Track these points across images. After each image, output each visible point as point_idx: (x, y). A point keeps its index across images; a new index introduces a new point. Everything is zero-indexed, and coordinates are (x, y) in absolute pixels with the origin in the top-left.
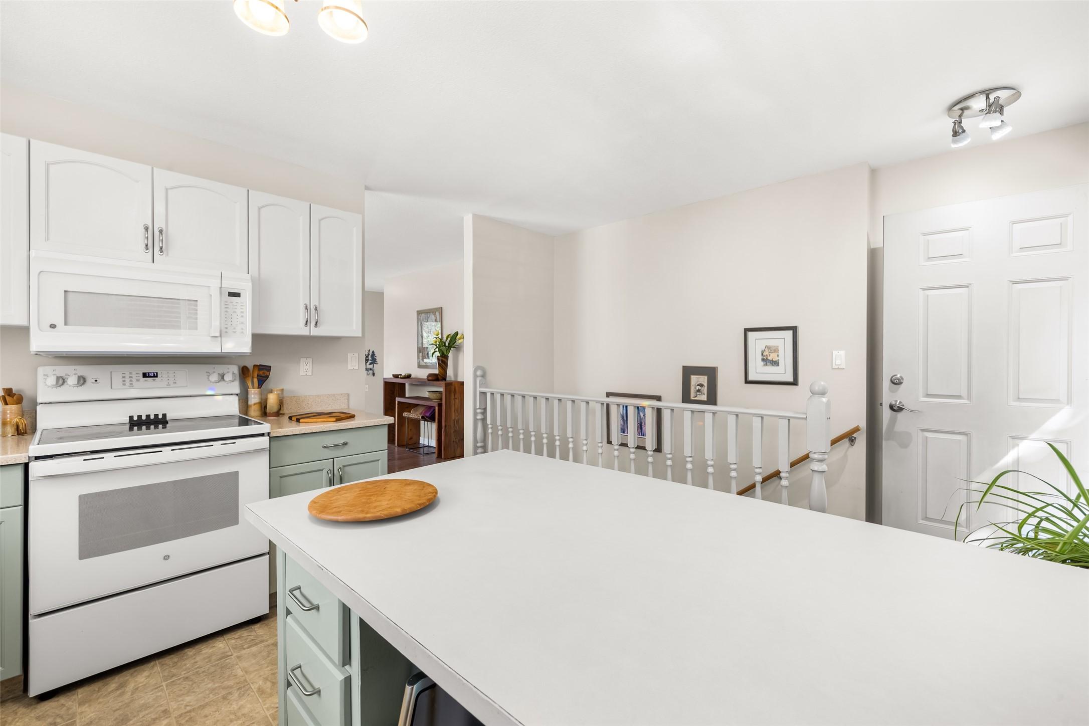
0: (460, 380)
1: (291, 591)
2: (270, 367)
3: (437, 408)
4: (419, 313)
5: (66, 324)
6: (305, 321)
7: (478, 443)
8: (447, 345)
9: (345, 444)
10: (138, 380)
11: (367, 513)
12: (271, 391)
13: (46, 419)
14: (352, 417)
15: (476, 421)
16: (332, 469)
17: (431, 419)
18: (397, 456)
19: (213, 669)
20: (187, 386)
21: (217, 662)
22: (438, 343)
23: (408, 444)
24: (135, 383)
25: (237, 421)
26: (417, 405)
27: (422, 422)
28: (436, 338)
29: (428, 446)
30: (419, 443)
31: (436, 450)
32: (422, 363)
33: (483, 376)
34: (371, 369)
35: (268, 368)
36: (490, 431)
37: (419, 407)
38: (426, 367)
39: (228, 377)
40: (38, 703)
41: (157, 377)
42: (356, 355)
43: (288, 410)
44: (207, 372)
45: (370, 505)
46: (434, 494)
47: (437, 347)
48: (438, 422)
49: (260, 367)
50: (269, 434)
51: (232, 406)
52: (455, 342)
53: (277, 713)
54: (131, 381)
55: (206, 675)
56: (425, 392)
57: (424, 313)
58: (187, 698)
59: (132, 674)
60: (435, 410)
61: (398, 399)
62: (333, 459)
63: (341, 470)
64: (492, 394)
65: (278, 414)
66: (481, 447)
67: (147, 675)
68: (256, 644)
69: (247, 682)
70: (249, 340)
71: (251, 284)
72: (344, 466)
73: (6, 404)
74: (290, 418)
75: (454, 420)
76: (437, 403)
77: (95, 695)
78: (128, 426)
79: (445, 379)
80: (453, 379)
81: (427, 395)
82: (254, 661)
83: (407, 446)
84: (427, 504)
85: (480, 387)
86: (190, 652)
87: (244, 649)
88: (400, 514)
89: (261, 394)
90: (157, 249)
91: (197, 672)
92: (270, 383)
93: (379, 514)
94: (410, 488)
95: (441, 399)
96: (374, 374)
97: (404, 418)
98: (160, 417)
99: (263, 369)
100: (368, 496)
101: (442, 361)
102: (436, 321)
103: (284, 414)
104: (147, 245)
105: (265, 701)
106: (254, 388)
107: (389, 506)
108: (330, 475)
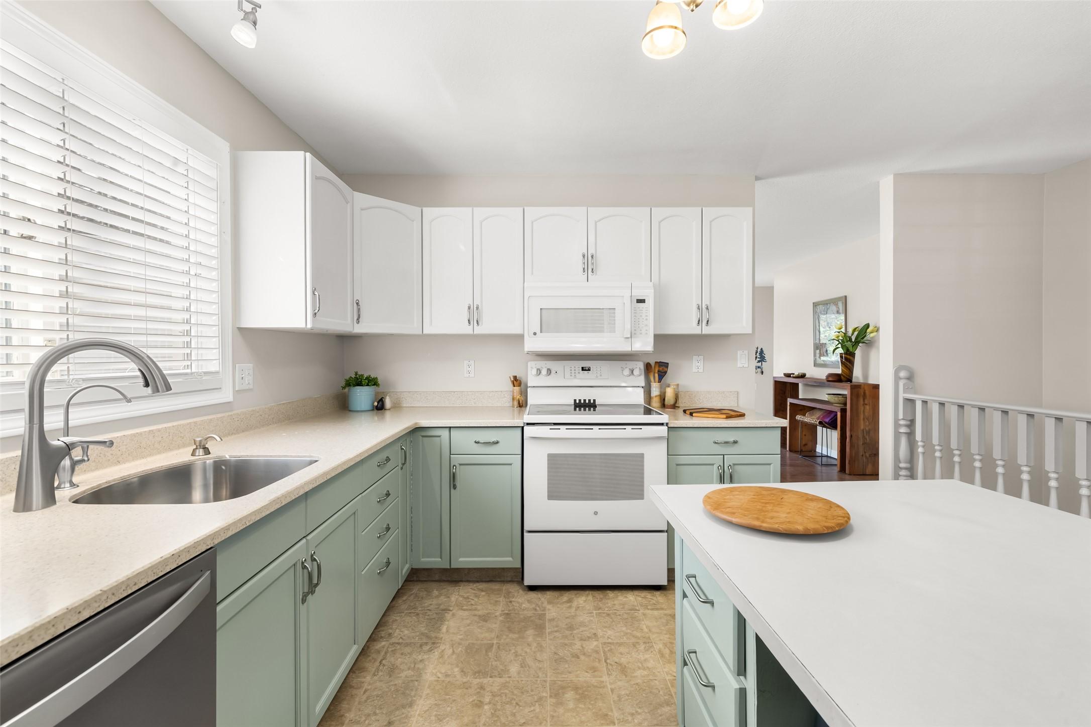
0: (872, 381)
1: (688, 577)
2: (668, 363)
3: (839, 414)
4: (815, 305)
5: (541, 332)
6: (697, 320)
7: (900, 462)
8: (853, 340)
9: (735, 442)
10: (579, 373)
11: (763, 522)
12: (669, 386)
13: (533, 398)
14: (742, 415)
15: (897, 436)
16: (722, 465)
17: (832, 425)
18: (788, 462)
19: (625, 616)
20: (608, 379)
21: (629, 611)
22: (840, 338)
23: (801, 451)
24: (577, 375)
25: (642, 410)
26: (812, 409)
27: (819, 429)
28: (839, 332)
29: (827, 456)
30: (815, 451)
31: (838, 463)
32: (819, 361)
33: (910, 378)
34: (759, 367)
35: (666, 365)
36: (920, 450)
37: (815, 411)
38: (824, 365)
39: (636, 372)
40: (528, 591)
41: (590, 370)
42: (746, 352)
43: (683, 403)
44: (622, 368)
45: (766, 513)
46: (846, 519)
47: (840, 343)
48: (841, 430)
49: (660, 364)
50: (667, 424)
51: (638, 397)
52: (865, 336)
53: (674, 682)
54: (575, 373)
55: (621, 619)
56: (823, 394)
57: (822, 304)
58: (609, 631)
59: (576, 595)
60: (836, 415)
61: (790, 400)
62: (724, 455)
63: (731, 468)
64: (925, 402)
65: (674, 406)
66: (906, 469)
67: (585, 599)
68: (657, 609)
69: (650, 640)
70: (651, 340)
71: (653, 291)
72: (734, 465)
73: (514, 386)
74: (685, 411)
75: (863, 430)
76: (840, 408)
77: (556, 600)
78: (573, 407)
79: (850, 381)
80: (861, 380)
81: (826, 398)
82: (655, 624)
83: (801, 452)
84: (837, 529)
85: (904, 392)
86: (611, 594)
87: (648, 609)
88: (801, 533)
89: (661, 388)
90: (590, 270)
91: (615, 613)
92: (668, 378)
93: (776, 526)
94: (813, 504)
95: (845, 404)
96: (762, 373)
97: (798, 421)
98: (592, 402)
99: (662, 365)
100: (763, 503)
101: (846, 359)
102: (838, 312)
103: (679, 407)
104: (584, 269)
105: (664, 664)
106: (655, 382)
107: (788, 520)
108: (720, 471)
